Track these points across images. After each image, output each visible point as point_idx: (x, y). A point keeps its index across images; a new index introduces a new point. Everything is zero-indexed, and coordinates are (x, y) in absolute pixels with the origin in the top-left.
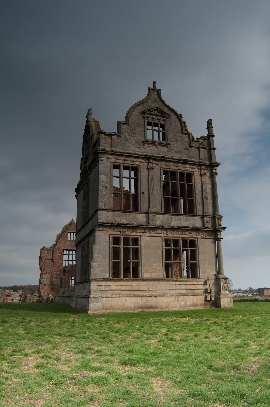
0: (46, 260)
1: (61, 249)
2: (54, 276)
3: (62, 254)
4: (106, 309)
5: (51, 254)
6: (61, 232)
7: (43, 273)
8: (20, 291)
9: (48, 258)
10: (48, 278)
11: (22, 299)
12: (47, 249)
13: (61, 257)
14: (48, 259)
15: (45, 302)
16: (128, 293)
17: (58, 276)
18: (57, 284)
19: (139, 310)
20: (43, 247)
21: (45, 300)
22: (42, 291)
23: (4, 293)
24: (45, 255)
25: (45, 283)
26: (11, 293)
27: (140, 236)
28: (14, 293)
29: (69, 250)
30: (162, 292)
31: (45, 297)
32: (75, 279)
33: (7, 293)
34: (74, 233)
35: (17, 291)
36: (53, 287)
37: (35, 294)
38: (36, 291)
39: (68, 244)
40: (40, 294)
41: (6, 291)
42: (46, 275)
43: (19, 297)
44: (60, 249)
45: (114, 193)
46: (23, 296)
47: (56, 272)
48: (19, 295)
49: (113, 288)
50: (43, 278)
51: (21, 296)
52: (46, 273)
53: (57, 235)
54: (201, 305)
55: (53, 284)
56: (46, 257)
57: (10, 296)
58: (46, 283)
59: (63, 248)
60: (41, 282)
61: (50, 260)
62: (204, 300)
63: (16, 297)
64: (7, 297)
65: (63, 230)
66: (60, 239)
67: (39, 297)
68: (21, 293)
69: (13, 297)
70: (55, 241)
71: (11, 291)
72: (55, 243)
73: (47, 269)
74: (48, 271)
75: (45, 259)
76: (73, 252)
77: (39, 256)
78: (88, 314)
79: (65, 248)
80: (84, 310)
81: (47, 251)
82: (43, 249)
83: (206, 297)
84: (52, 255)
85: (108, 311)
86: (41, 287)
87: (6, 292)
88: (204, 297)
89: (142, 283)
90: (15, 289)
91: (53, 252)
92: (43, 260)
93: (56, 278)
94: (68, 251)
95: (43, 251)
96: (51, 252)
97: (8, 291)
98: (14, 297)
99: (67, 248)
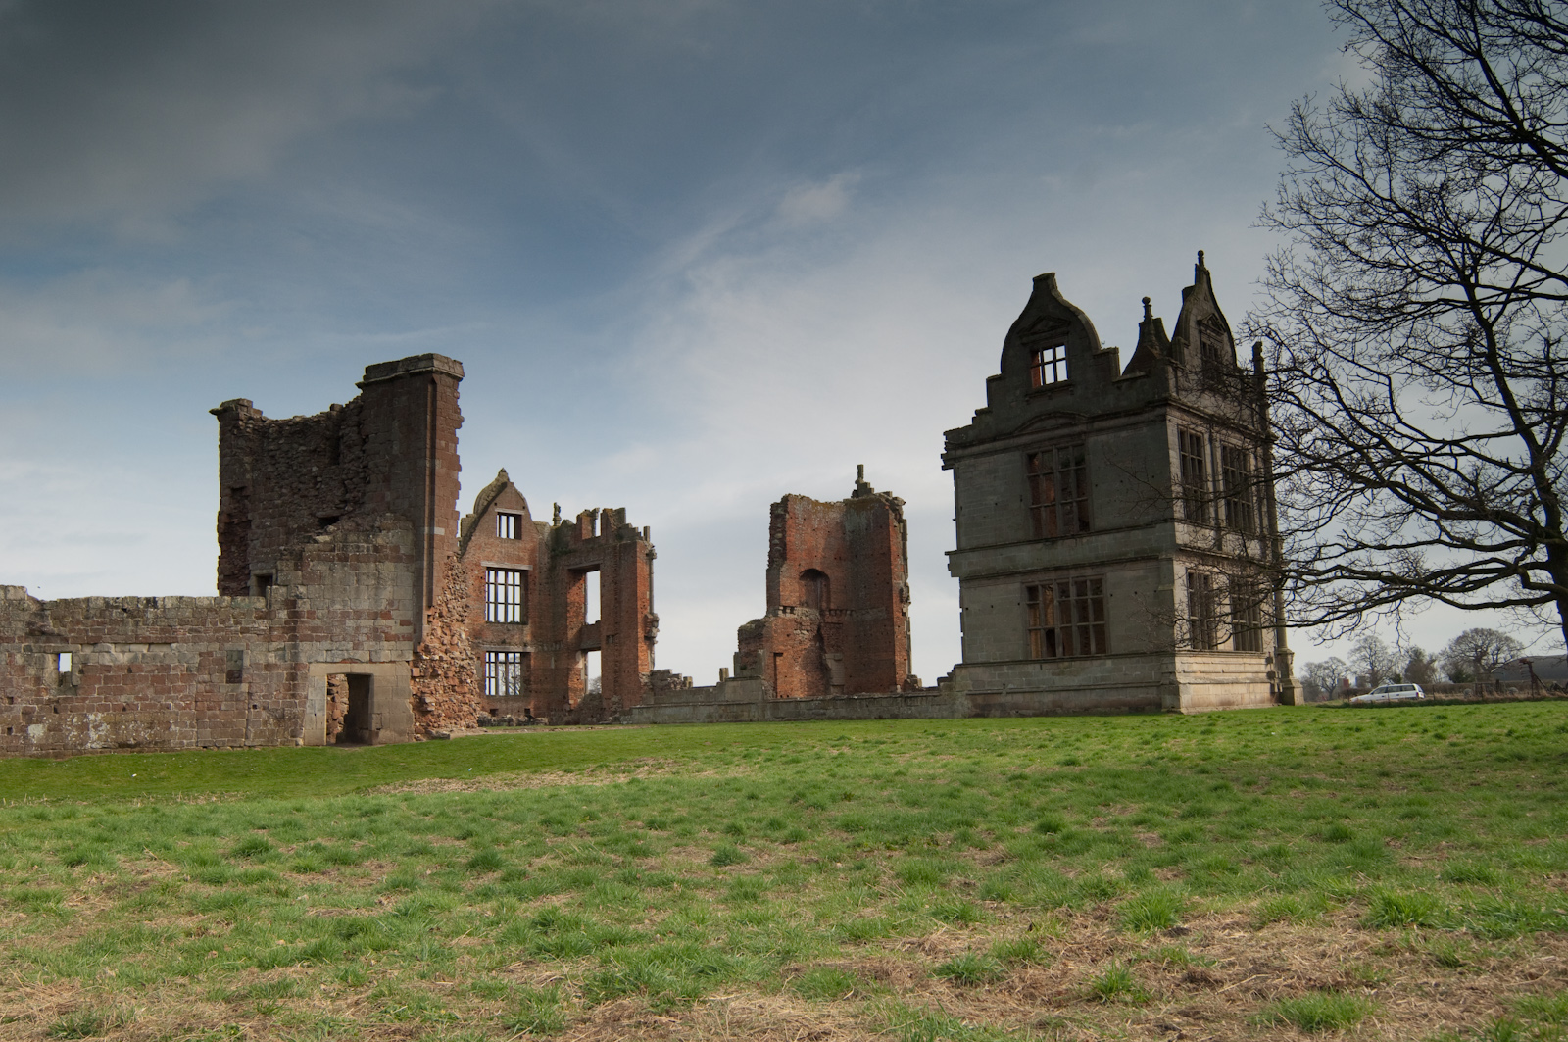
3: (482, 581)
4: (1198, 704)
13: (483, 591)
30: (1235, 677)
34: (508, 514)
39: (498, 549)
44: (475, 564)
49: (1195, 667)
54: (1263, 702)
59: (485, 563)
62: (1268, 691)
65: (478, 504)
66: (477, 533)
78: (1181, 713)
79: (490, 564)
83: (1272, 686)
88: (1269, 685)
94: (492, 573)
99: (497, 562)
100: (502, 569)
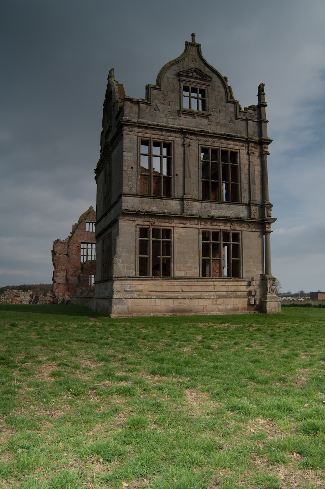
0: (60, 255)
1: (78, 242)
2: (70, 273)
3: (79, 248)
4: (132, 312)
5: (66, 248)
6: (77, 222)
7: (57, 271)
8: (30, 291)
9: (62, 252)
10: (63, 276)
11: (32, 300)
12: (62, 242)
13: (78, 252)
14: (62, 254)
15: (60, 303)
16: (158, 294)
17: (75, 274)
18: (74, 283)
19: (170, 314)
20: (56, 239)
21: (60, 301)
22: (56, 291)
23: (12, 293)
24: (59, 249)
25: (59, 282)
26: (20, 293)
27: (173, 227)
28: (23, 293)
29: (87, 243)
30: (198, 294)
31: (60, 298)
32: (94, 278)
33: (16, 293)
34: (93, 223)
35: (27, 291)
36: (69, 287)
37: (48, 294)
38: (50, 291)
39: (86, 236)
40: (54, 295)
41: (14, 290)
42: (60, 272)
43: (29, 298)
44: (76, 242)
45: (141, 175)
46: (34, 296)
47: (72, 269)
48: (29, 296)
49: (140, 288)
50: (57, 276)
51: (31, 296)
52: (60, 270)
53: (73, 225)
54: (243, 309)
55: (69, 283)
56: (60, 252)
57: (19, 297)
58: (61, 282)
59: (80, 241)
60: (54, 281)
61: (65, 255)
62: (246, 303)
63: (25, 298)
64: (16, 298)
65: (79, 220)
66: (77, 230)
67: (53, 297)
68: (31, 293)
69: (22, 297)
70: (71, 233)
71: (20, 290)
72: (71, 235)
73: (62, 266)
74: (63, 268)
75: (59, 253)
76: (92, 246)
77: (52, 251)
78: (110, 317)
79: (82, 241)
80: (106, 313)
81: (61, 245)
82: (57, 242)
83: (249, 300)
85: (134, 315)
86: (54, 287)
87: (14, 292)
88: (247, 300)
89: (175, 283)
90: (25, 288)
91: (68, 246)
92: (56, 255)
93: (72, 276)
94: (86, 245)
95: (57, 244)
96: (67, 245)
97: (16, 291)
98: (24, 297)
99: (85, 241)
100: (85, 243)
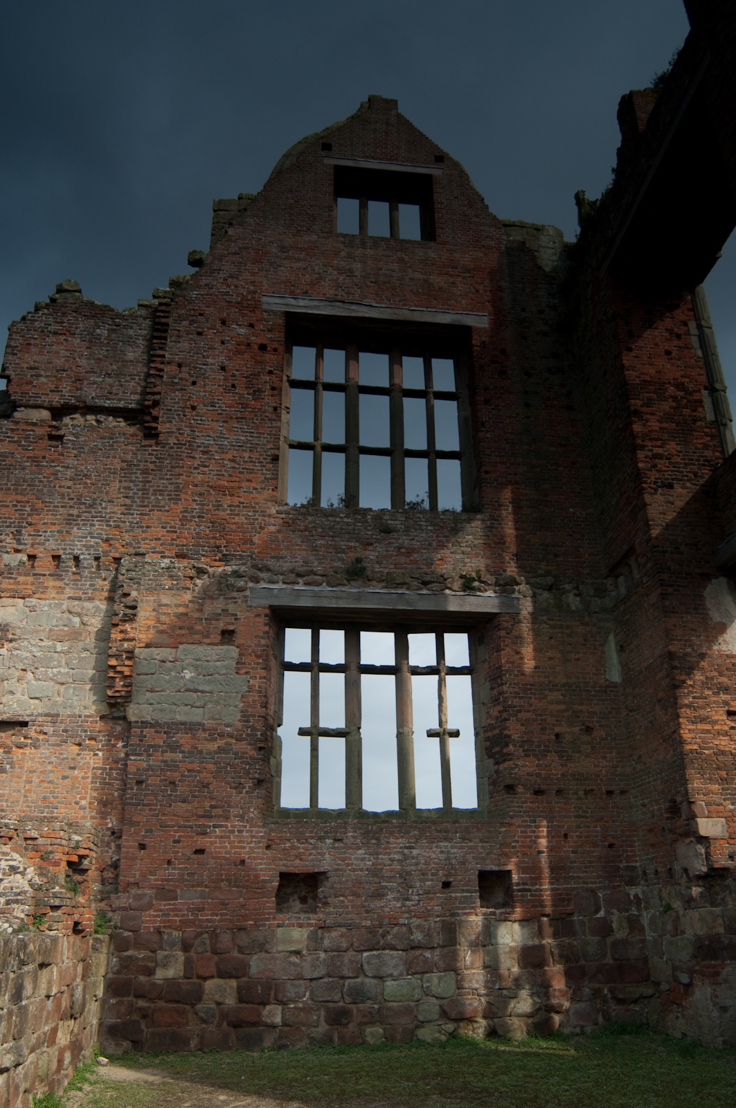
1: (255, 306)
3: (268, 355)
5: (134, 353)
9: (90, 394)
10: (74, 635)
13: (257, 393)
14: (85, 408)
17: (213, 606)
18: (196, 716)
24: (55, 358)
36: (137, 763)
39: (339, 263)
42: (40, 591)
44: (240, 309)
47: (182, 564)
52: (44, 563)
55: (133, 712)
56: (66, 387)
58: (36, 707)
59: (277, 304)
61: (117, 422)
65: (276, 174)
70: (190, 261)
73: (70, 520)
75: (56, 400)
79: (303, 307)
81: (84, 327)
84: (141, 369)
91: (159, 337)
93: (174, 633)
95: (42, 321)
96: (140, 331)
99: (329, 298)
